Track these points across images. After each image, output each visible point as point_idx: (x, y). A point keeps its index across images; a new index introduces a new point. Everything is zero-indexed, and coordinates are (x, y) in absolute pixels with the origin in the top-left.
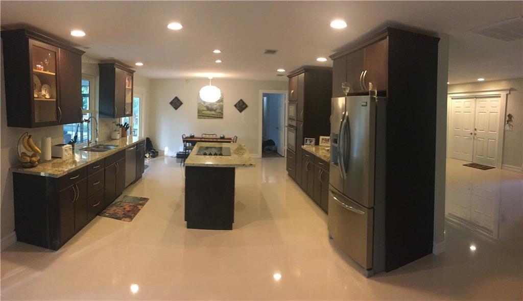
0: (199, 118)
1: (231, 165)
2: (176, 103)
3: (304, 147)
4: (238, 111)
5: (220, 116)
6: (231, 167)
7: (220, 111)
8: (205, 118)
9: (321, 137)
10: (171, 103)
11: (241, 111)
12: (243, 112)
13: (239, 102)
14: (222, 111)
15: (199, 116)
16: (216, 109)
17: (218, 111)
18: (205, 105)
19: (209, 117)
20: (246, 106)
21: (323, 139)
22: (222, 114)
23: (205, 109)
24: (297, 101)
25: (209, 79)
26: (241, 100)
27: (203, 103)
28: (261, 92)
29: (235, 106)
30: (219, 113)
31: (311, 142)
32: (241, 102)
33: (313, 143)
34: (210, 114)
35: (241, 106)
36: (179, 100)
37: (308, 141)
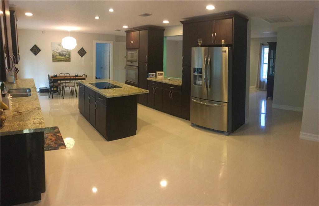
0: (53, 62)
1: (136, 93)
2: (36, 50)
3: (149, 79)
4: (80, 56)
5: (68, 60)
6: (136, 94)
7: (68, 56)
8: (58, 62)
9: (157, 72)
10: (31, 50)
11: (82, 57)
12: (83, 57)
13: (81, 49)
14: (70, 56)
15: (53, 60)
16: (66, 55)
17: (67, 56)
18: (57, 52)
19: (61, 61)
20: (86, 53)
21: (158, 73)
22: (70, 58)
23: (58, 55)
24: (139, 48)
25: (69, 32)
26: (82, 48)
27: (56, 50)
28: (95, 42)
29: (78, 52)
30: (68, 57)
31: (153, 76)
32: (82, 50)
33: (154, 76)
34: (61, 59)
35: (82, 52)
36: (37, 48)
37: (151, 75)
